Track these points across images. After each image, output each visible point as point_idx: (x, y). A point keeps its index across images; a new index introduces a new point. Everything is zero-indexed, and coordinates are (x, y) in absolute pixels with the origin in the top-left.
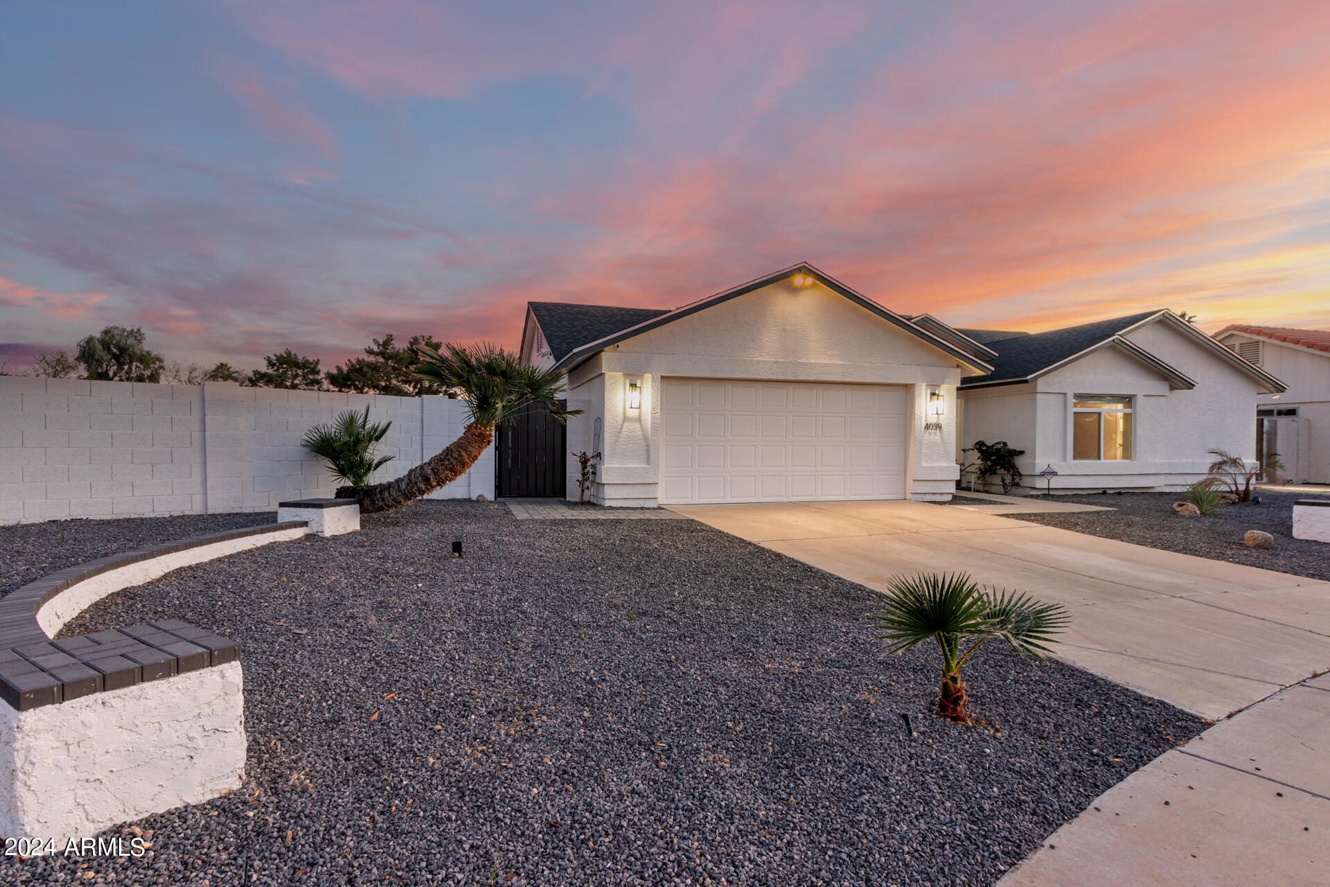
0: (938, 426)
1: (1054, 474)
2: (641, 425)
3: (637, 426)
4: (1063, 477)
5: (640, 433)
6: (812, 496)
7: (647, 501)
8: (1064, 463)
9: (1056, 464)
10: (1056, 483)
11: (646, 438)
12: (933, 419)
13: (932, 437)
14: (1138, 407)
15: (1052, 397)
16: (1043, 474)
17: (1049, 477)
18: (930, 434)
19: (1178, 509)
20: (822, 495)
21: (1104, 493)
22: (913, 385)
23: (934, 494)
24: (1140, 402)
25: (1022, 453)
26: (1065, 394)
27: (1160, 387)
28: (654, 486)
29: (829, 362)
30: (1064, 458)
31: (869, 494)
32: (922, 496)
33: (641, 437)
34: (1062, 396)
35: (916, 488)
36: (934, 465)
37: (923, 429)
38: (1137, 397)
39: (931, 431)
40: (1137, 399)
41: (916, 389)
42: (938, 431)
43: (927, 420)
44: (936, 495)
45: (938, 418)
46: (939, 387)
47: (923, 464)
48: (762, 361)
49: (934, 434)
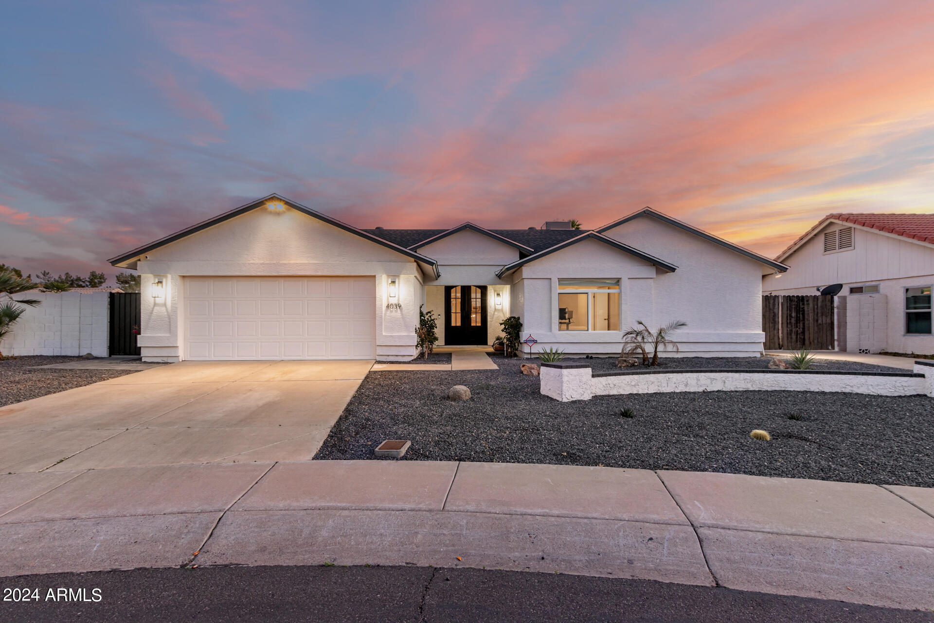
0: (399, 306)
1: (535, 342)
2: (166, 308)
3: (164, 309)
5: (166, 313)
6: (300, 356)
7: (169, 358)
8: (549, 333)
9: (540, 333)
10: (535, 349)
11: (168, 315)
12: (393, 301)
13: (394, 314)
14: (623, 288)
15: (539, 281)
16: (527, 342)
17: (530, 344)
18: (391, 312)
20: (308, 356)
21: (588, 357)
22: (374, 277)
23: (397, 355)
24: (625, 283)
25: (522, 325)
26: (550, 279)
27: (646, 271)
28: (174, 349)
29: (306, 262)
30: (550, 329)
31: (347, 356)
32: (387, 357)
33: (166, 316)
34: (547, 281)
35: (380, 351)
36: (394, 334)
37: (384, 308)
38: (622, 280)
39: (392, 309)
40: (622, 282)
41: (377, 279)
42: (398, 309)
43: (388, 302)
44: (398, 357)
45: (398, 300)
46: (398, 276)
47: (384, 334)
48: (252, 263)
49: (394, 312)
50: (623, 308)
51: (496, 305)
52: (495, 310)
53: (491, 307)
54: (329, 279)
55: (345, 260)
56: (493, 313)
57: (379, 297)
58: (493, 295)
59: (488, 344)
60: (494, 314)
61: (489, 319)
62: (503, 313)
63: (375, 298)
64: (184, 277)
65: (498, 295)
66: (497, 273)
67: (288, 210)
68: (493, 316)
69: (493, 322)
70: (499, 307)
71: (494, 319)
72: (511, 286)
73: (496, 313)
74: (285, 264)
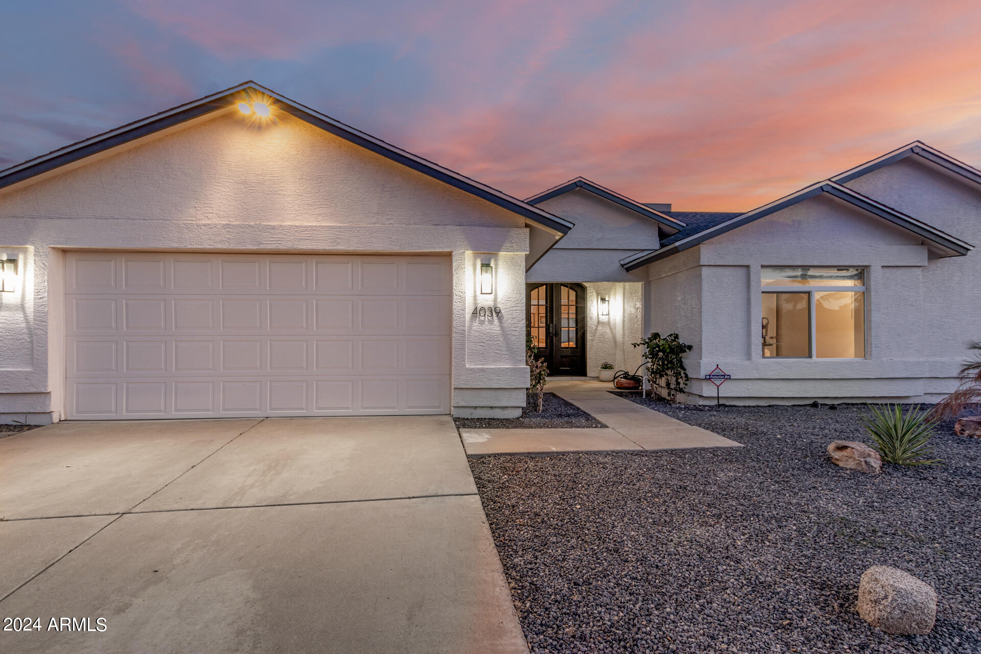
0: (495, 311)
1: (726, 377)
2: (24, 313)
3: (18, 315)
4: (739, 383)
5: (23, 325)
7: (30, 416)
8: (747, 363)
9: (731, 363)
10: (728, 390)
11: (29, 328)
12: (486, 301)
13: (486, 327)
14: (873, 283)
15: (727, 271)
16: (709, 378)
17: (718, 383)
18: (482, 322)
19: (837, 455)
21: (815, 405)
22: (449, 255)
23: (492, 408)
24: (877, 275)
25: (690, 348)
26: (748, 267)
27: (914, 255)
28: (42, 397)
30: (748, 356)
31: (394, 408)
32: (473, 411)
33: (24, 330)
34: (741, 272)
35: (458, 399)
36: (487, 367)
37: (468, 316)
38: (872, 269)
39: (482, 318)
40: (872, 272)
41: (455, 258)
42: (495, 318)
43: (476, 304)
44: (494, 410)
45: (495, 300)
46: (495, 256)
47: (467, 366)
48: (205, 225)
49: (486, 323)
50: (873, 319)
51: (600, 316)
52: (599, 322)
53: (591, 318)
54: (359, 259)
55: (392, 221)
56: (594, 327)
57: (458, 293)
58: (596, 299)
59: (588, 375)
60: (596, 329)
61: (589, 337)
62: (611, 329)
63: (450, 295)
64: (64, 251)
65: (603, 300)
66: (622, 262)
67: (282, 119)
68: (596, 332)
69: (594, 342)
70: (604, 319)
71: (596, 338)
72: (645, 283)
73: (600, 328)
74: (274, 228)
